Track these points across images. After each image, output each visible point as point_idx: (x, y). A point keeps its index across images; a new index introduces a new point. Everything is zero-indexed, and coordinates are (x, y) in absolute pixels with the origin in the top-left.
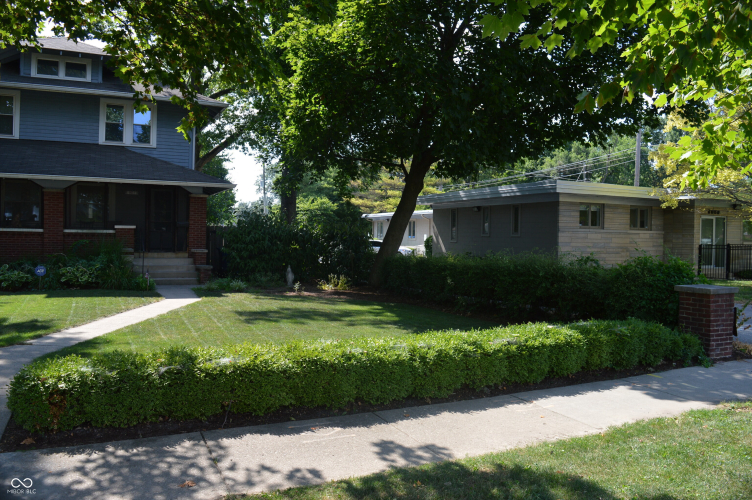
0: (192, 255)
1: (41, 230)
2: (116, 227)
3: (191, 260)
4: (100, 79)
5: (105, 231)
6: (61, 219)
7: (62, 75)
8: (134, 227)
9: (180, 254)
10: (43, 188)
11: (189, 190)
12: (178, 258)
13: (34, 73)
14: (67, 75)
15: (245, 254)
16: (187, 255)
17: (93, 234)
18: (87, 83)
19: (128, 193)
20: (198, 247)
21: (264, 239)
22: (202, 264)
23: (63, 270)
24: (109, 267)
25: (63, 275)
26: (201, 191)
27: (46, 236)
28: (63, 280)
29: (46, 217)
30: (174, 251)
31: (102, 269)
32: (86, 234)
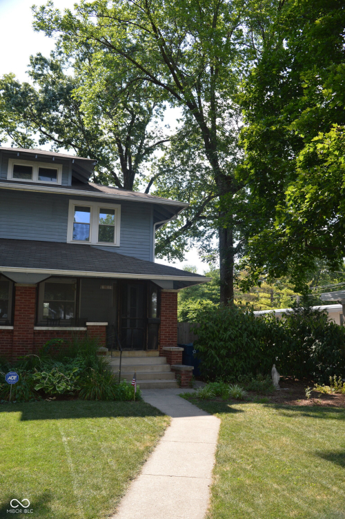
0: (163, 354)
1: (11, 328)
2: (88, 324)
3: (163, 359)
4: (70, 183)
5: (78, 329)
6: (33, 316)
7: (35, 178)
8: (106, 324)
9: (151, 353)
10: (14, 282)
11: (160, 285)
12: (149, 356)
13: (10, 176)
14: (39, 179)
15: (223, 352)
16: (158, 353)
17: (64, 332)
18: (58, 185)
19: (103, 287)
20: (169, 345)
21: (241, 336)
22: (178, 363)
23: (37, 376)
24: (88, 370)
25: (38, 381)
26: (171, 285)
27: (16, 333)
28: (37, 389)
29: (16, 313)
30: (145, 349)
31: (80, 374)
32: (57, 332)
